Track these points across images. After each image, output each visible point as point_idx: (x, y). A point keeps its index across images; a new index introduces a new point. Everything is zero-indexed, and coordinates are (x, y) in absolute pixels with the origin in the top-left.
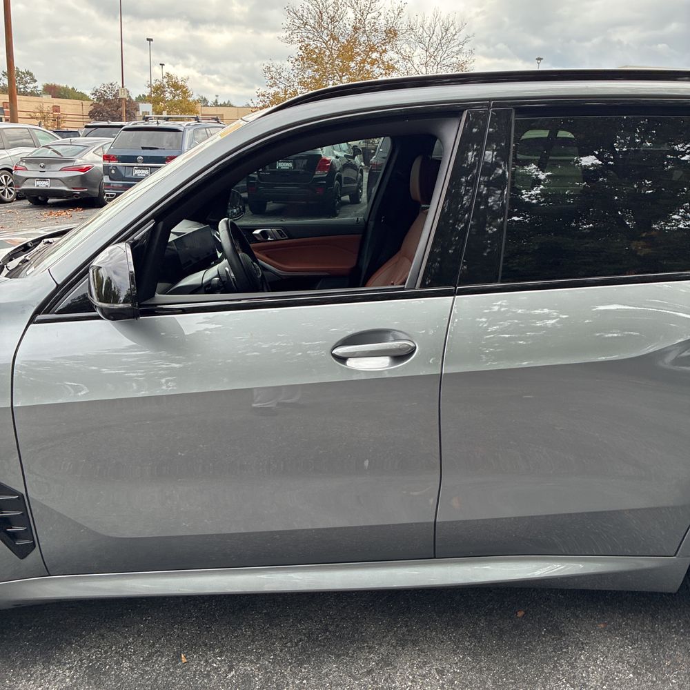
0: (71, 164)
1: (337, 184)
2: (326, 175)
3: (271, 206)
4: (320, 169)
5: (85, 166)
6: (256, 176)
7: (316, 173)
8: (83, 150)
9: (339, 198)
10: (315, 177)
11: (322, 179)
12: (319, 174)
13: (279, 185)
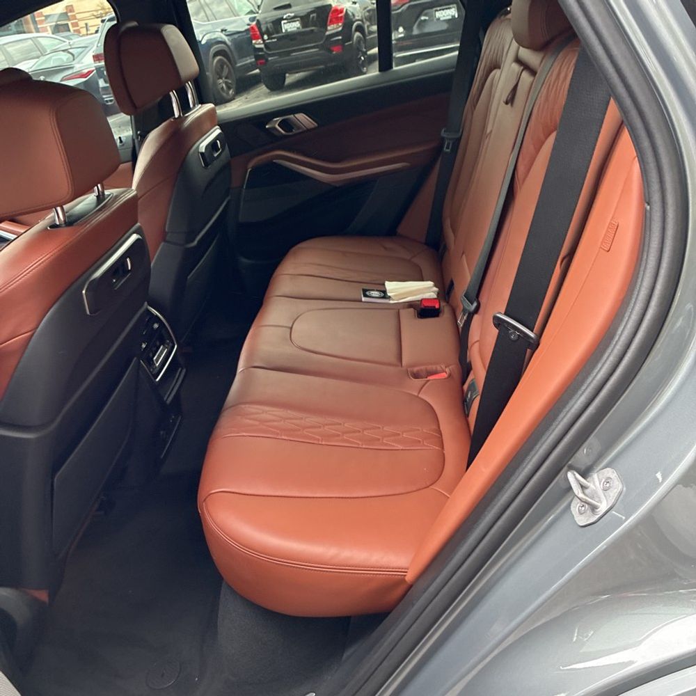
0: (70, 72)
1: (358, 37)
2: (340, 29)
3: (290, 79)
4: (332, 22)
5: (86, 71)
6: (262, 46)
7: (329, 28)
8: (81, 53)
9: (365, 53)
10: (328, 33)
11: (337, 34)
12: (333, 28)
13: (294, 51)
